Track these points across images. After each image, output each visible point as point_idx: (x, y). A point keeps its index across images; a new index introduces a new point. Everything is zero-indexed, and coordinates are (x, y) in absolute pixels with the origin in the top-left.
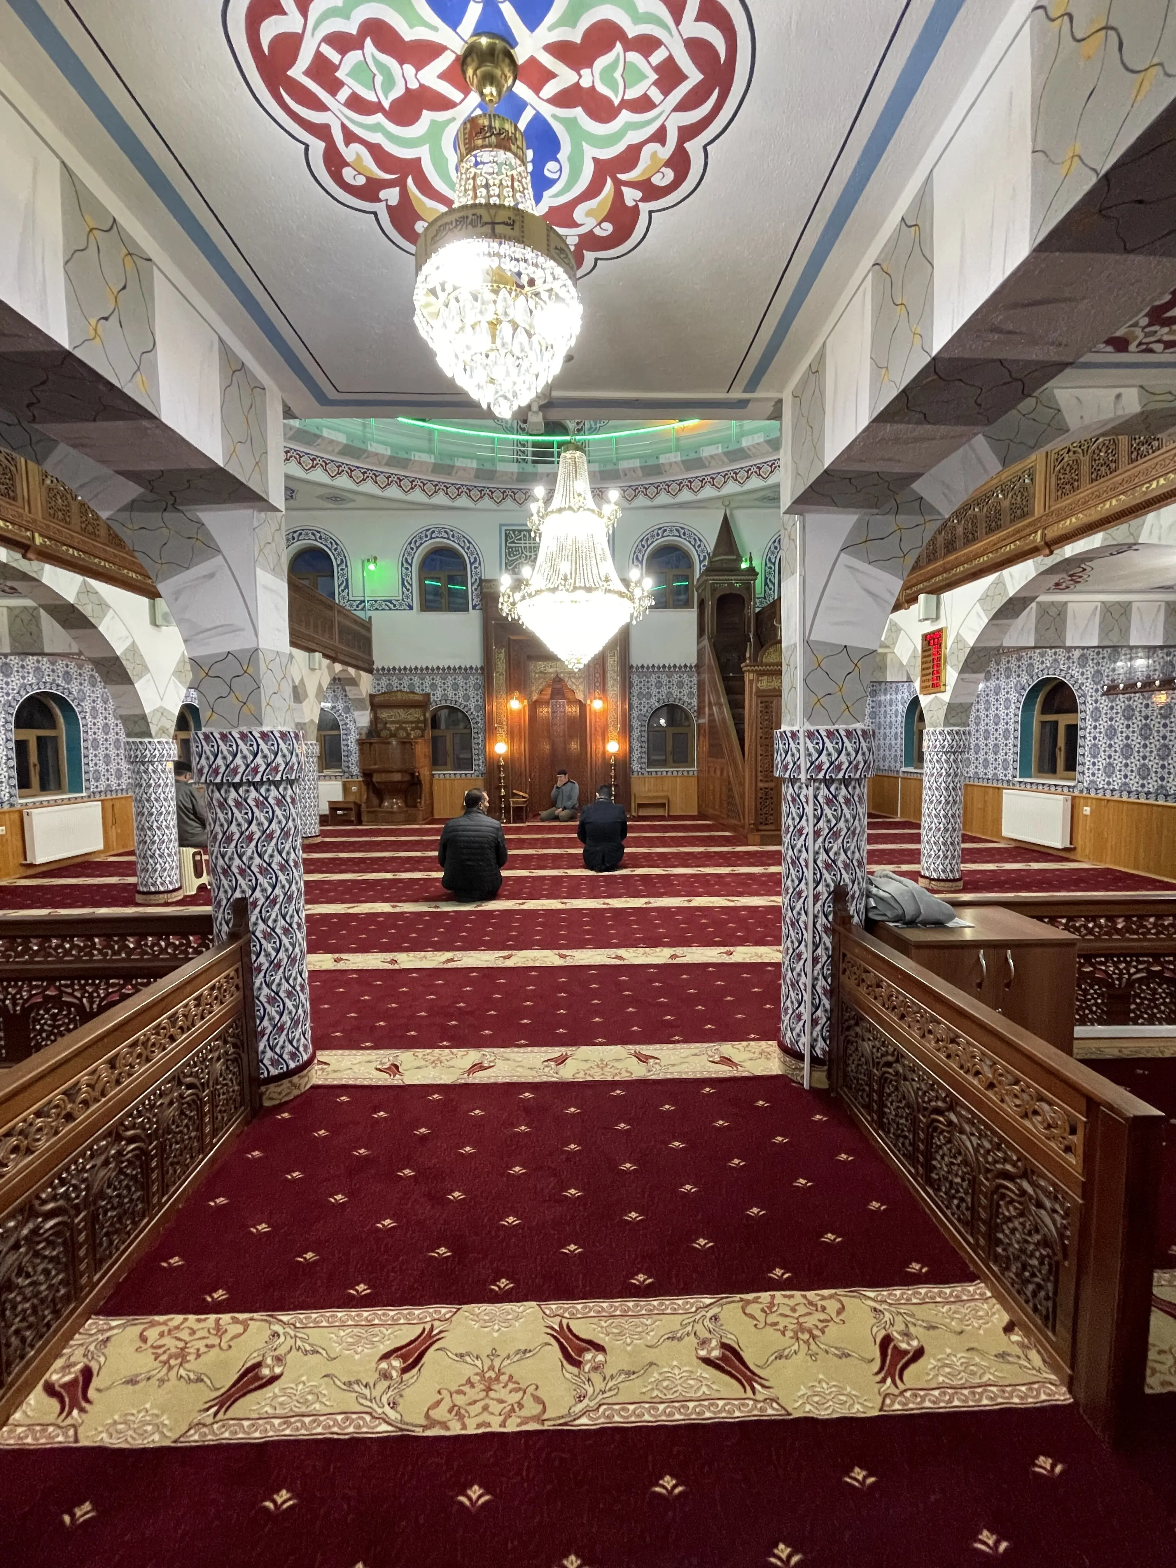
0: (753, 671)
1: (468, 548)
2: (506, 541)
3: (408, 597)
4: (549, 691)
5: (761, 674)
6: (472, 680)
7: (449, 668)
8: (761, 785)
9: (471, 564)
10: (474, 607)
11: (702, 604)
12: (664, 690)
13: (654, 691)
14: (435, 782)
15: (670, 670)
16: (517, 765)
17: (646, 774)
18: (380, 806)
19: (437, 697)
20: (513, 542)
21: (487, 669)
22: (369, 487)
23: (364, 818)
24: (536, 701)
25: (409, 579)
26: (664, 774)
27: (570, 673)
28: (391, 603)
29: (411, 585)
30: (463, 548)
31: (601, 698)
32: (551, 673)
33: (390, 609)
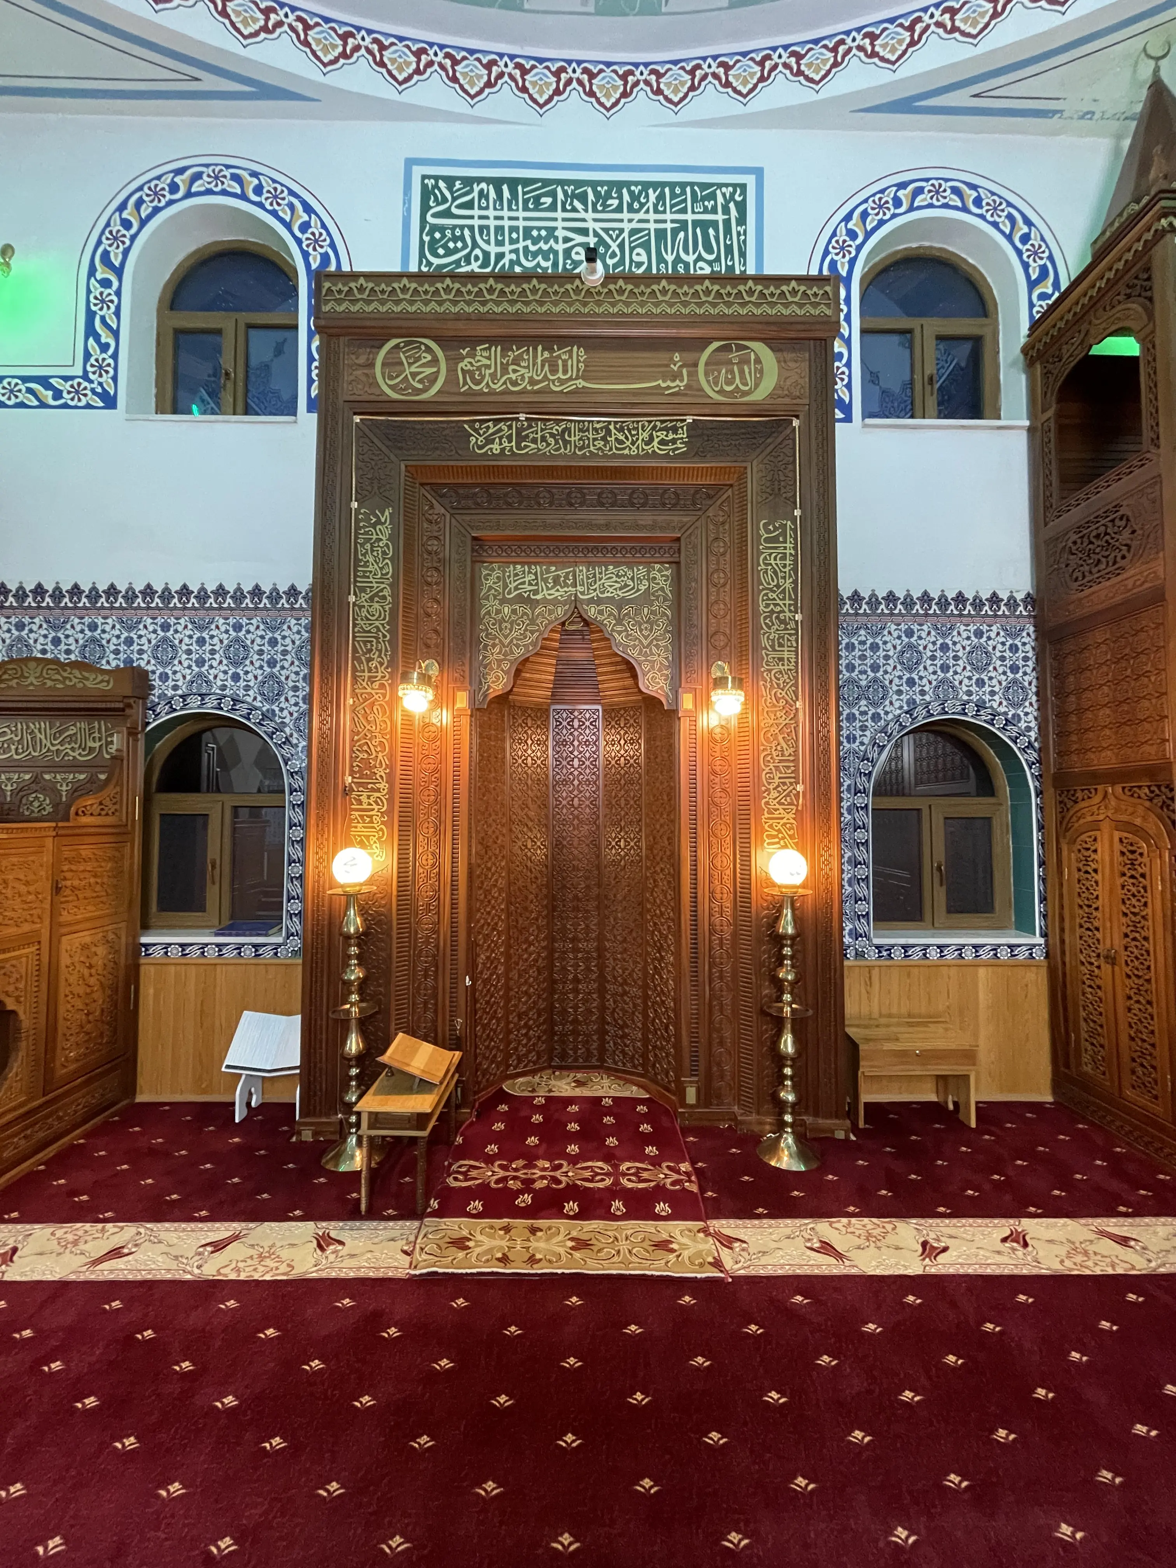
1: (305, 226)
2: (425, 208)
3: (101, 368)
4: (545, 669)
6: (289, 632)
7: (221, 591)
9: (311, 274)
10: (312, 403)
12: (928, 676)
13: (893, 675)
14: (147, 973)
15: (947, 609)
16: (427, 920)
17: (873, 954)
19: (172, 684)
20: (447, 214)
21: (322, 579)
24: (503, 699)
25: (109, 314)
26: (933, 954)
27: (620, 604)
28: (48, 386)
29: (116, 334)
30: (288, 226)
31: (739, 683)
32: (555, 602)
33: (43, 405)
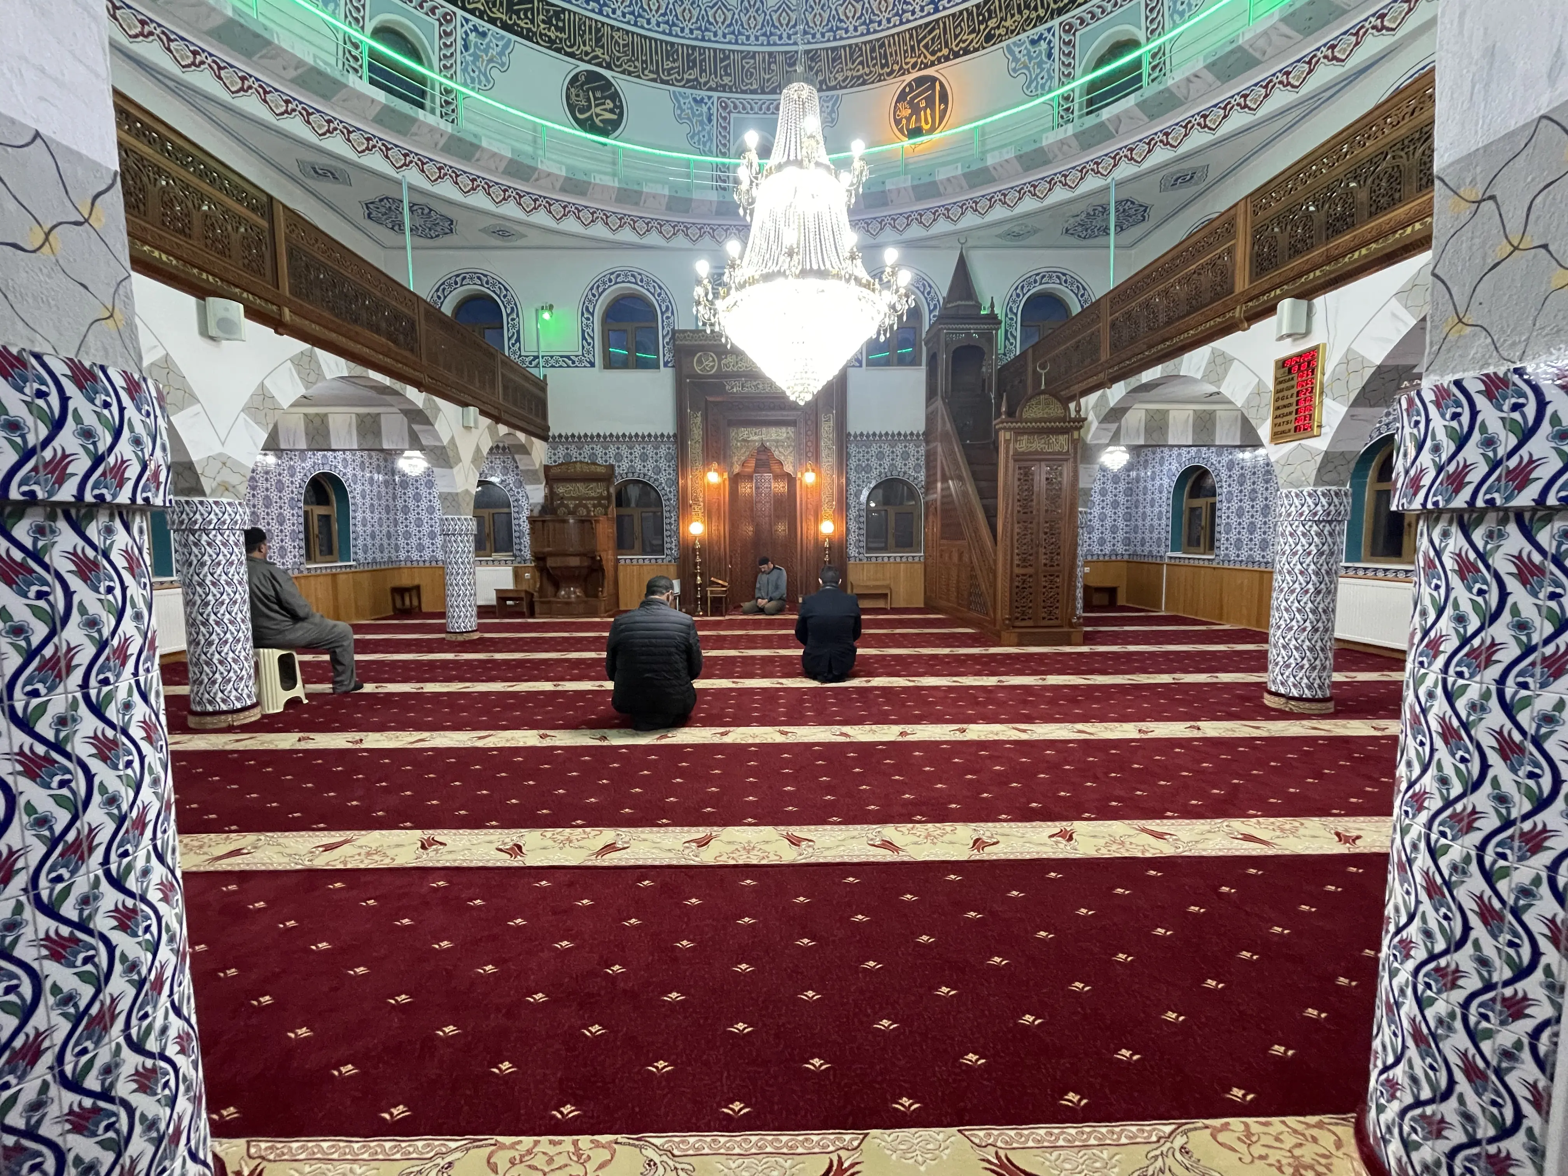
0: (1010, 429)
1: (659, 295)
3: (589, 353)
4: (752, 464)
5: (1019, 432)
6: (663, 451)
7: (637, 435)
8: (1017, 571)
9: (663, 313)
10: (666, 365)
11: (933, 360)
12: (887, 462)
13: (874, 462)
14: (620, 568)
15: (894, 438)
16: (716, 548)
17: (865, 560)
18: (555, 595)
19: (622, 469)
21: (680, 438)
22: (541, 218)
23: (537, 609)
24: (738, 474)
25: (590, 331)
26: (886, 560)
27: (777, 441)
28: (569, 359)
29: (593, 338)
30: (653, 295)
31: (813, 471)
32: (755, 441)
33: (569, 366)
